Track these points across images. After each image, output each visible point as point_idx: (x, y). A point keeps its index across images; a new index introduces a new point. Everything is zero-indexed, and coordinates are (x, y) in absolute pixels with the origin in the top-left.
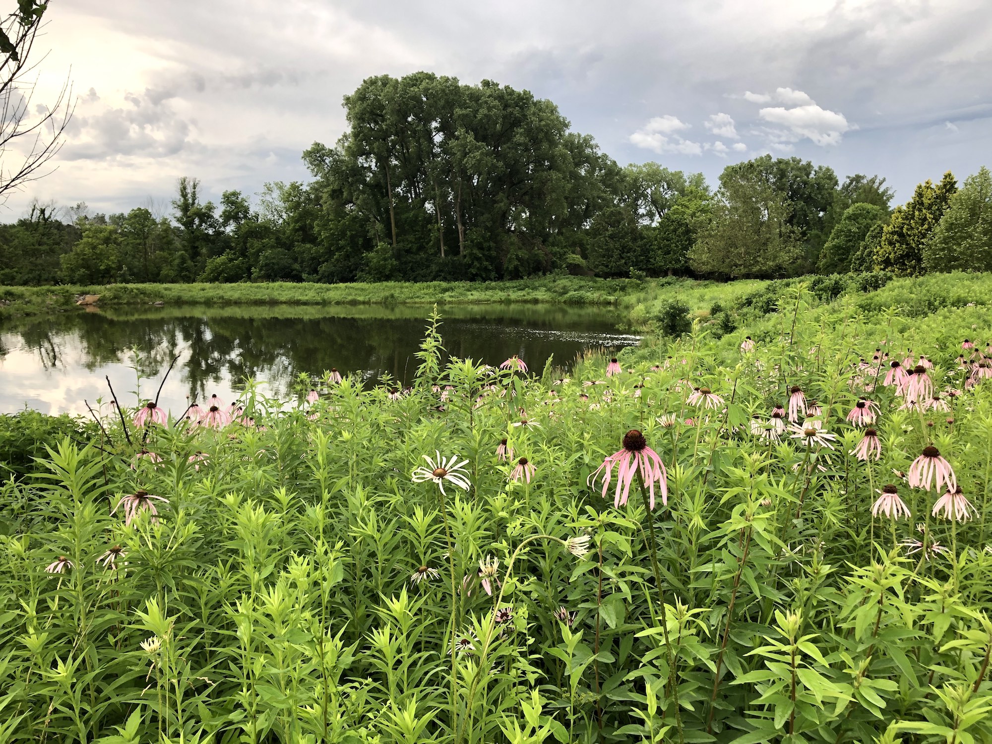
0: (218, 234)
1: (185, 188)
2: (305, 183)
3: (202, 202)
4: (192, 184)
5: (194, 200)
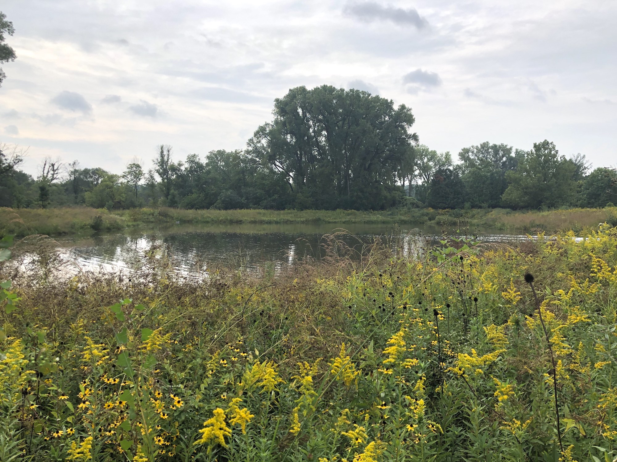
1: (162, 152)
3: (174, 161)
4: (167, 149)
5: (168, 159)
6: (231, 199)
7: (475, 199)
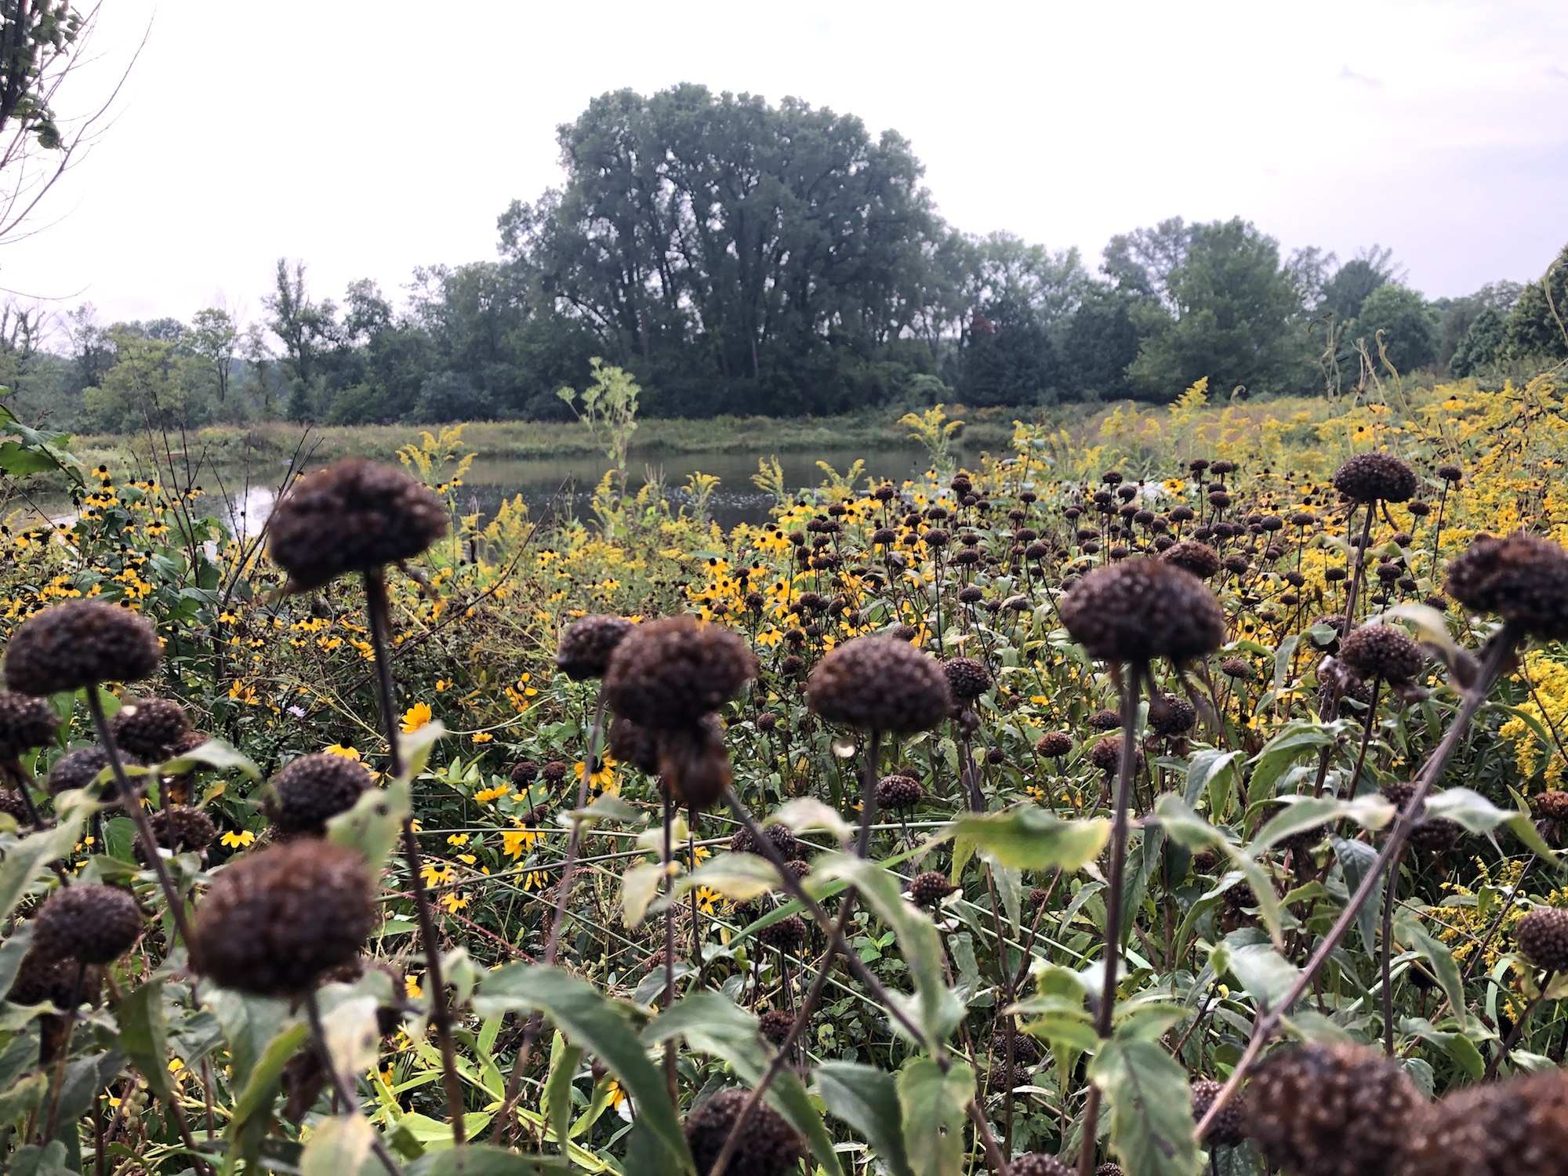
0: (343, 351)
1: (282, 277)
3: (313, 298)
4: (295, 268)
5: (299, 296)
6: (449, 396)
7: (1073, 378)
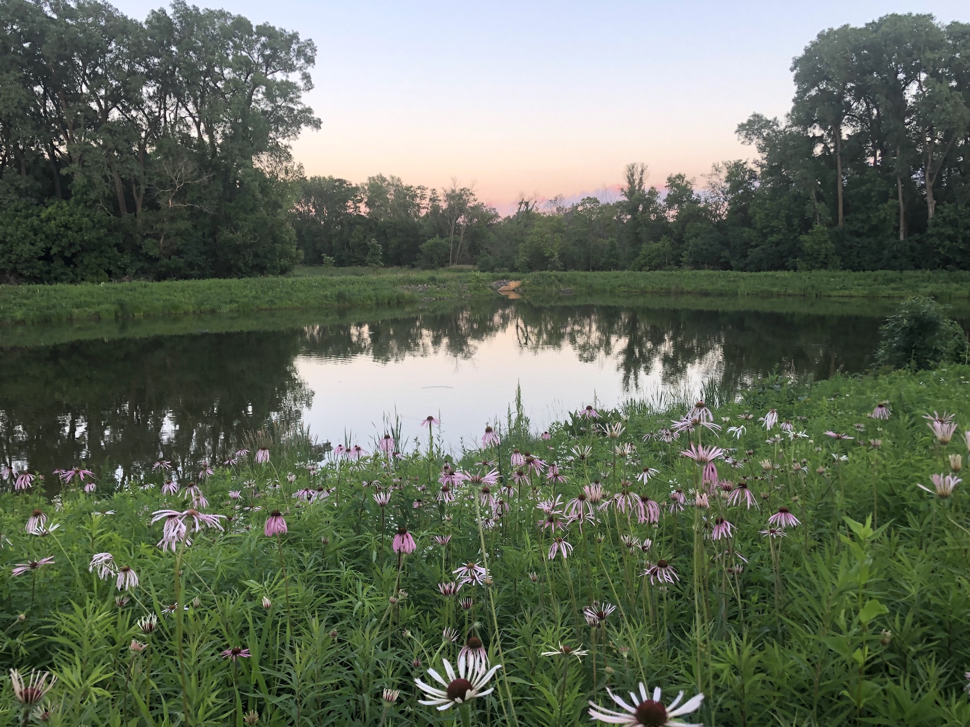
0: (661, 219)
1: (632, 175)
2: (750, 161)
3: (646, 187)
4: (640, 169)
5: (640, 187)
